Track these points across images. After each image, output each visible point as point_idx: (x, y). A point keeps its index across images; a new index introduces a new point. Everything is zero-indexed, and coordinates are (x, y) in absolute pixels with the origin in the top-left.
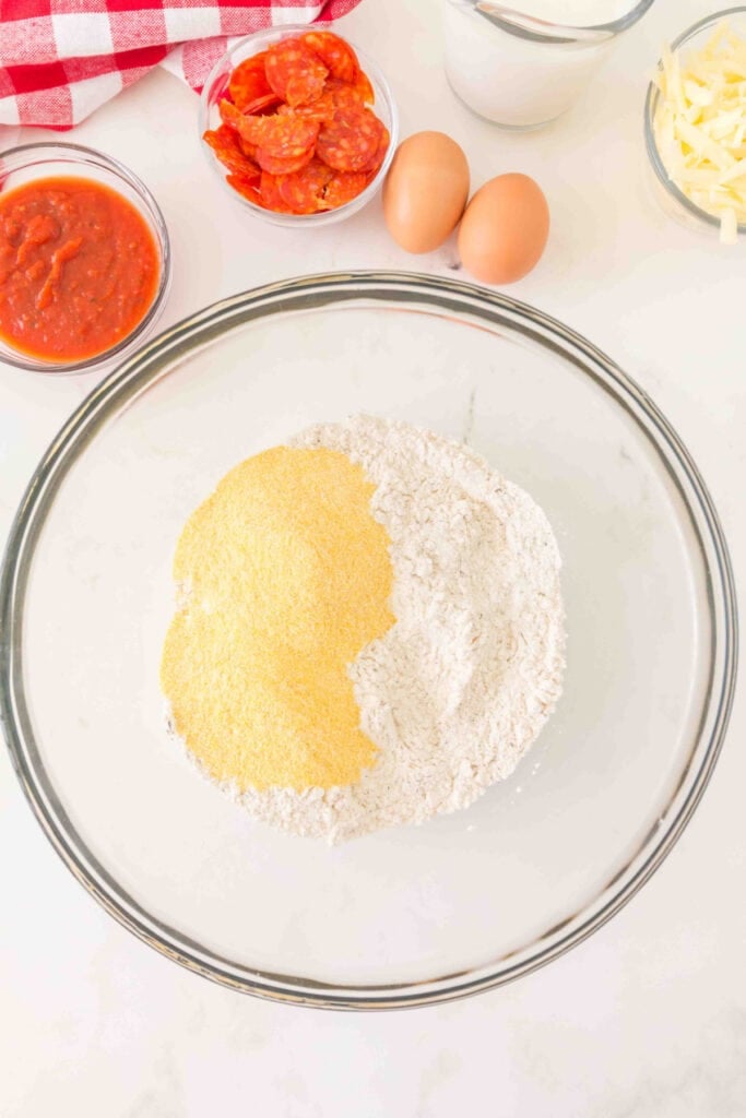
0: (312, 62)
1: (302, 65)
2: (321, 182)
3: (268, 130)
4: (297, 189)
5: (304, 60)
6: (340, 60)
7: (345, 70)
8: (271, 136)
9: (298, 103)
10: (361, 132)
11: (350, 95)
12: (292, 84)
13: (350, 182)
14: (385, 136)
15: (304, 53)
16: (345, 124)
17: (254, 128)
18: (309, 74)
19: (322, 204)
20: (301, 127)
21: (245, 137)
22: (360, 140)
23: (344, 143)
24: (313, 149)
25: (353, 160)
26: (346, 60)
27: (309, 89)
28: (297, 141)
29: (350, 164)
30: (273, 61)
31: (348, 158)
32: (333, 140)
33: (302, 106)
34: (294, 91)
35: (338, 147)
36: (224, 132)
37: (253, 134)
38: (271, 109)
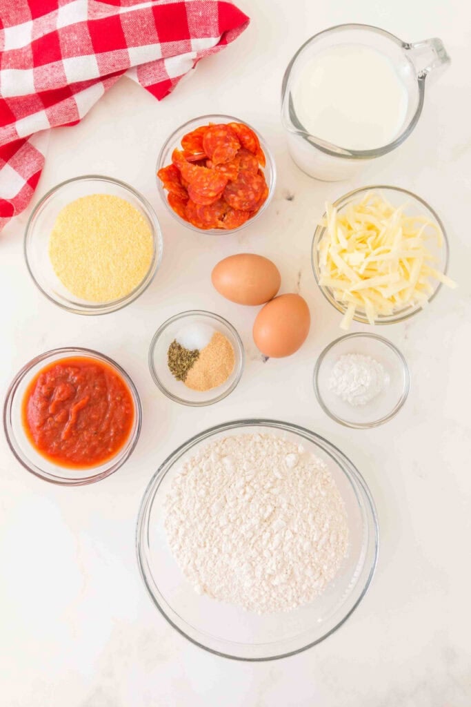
0: (232, 139)
1: (226, 140)
2: (223, 211)
3: (198, 176)
4: (208, 213)
5: (228, 137)
6: (249, 141)
7: (251, 146)
8: (199, 180)
9: (219, 163)
10: (252, 188)
11: (251, 160)
12: (217, 151)
13: (240, 215)
14: (266, 191)
15: (229, 132)
16: (243, 181)
17: (190, 172)
18: (228, 146)
19: (221, 224)
20: (217, 179)
21: (184, 175)
22: (250, 192)
23: (240, 193)
24: (221, 194)
25: (244, 204)
26: (252, 142)
27: (227, 155)
28: (213, 188)
29: (241, 206)
30: (209, 136)
31: (241, 202)
32: (235, 190)
33: (221, 165)
34: (218, 155)
35: (236, 194)
36: (172, 168)
37: (189, 175)
38: (202, 162)
